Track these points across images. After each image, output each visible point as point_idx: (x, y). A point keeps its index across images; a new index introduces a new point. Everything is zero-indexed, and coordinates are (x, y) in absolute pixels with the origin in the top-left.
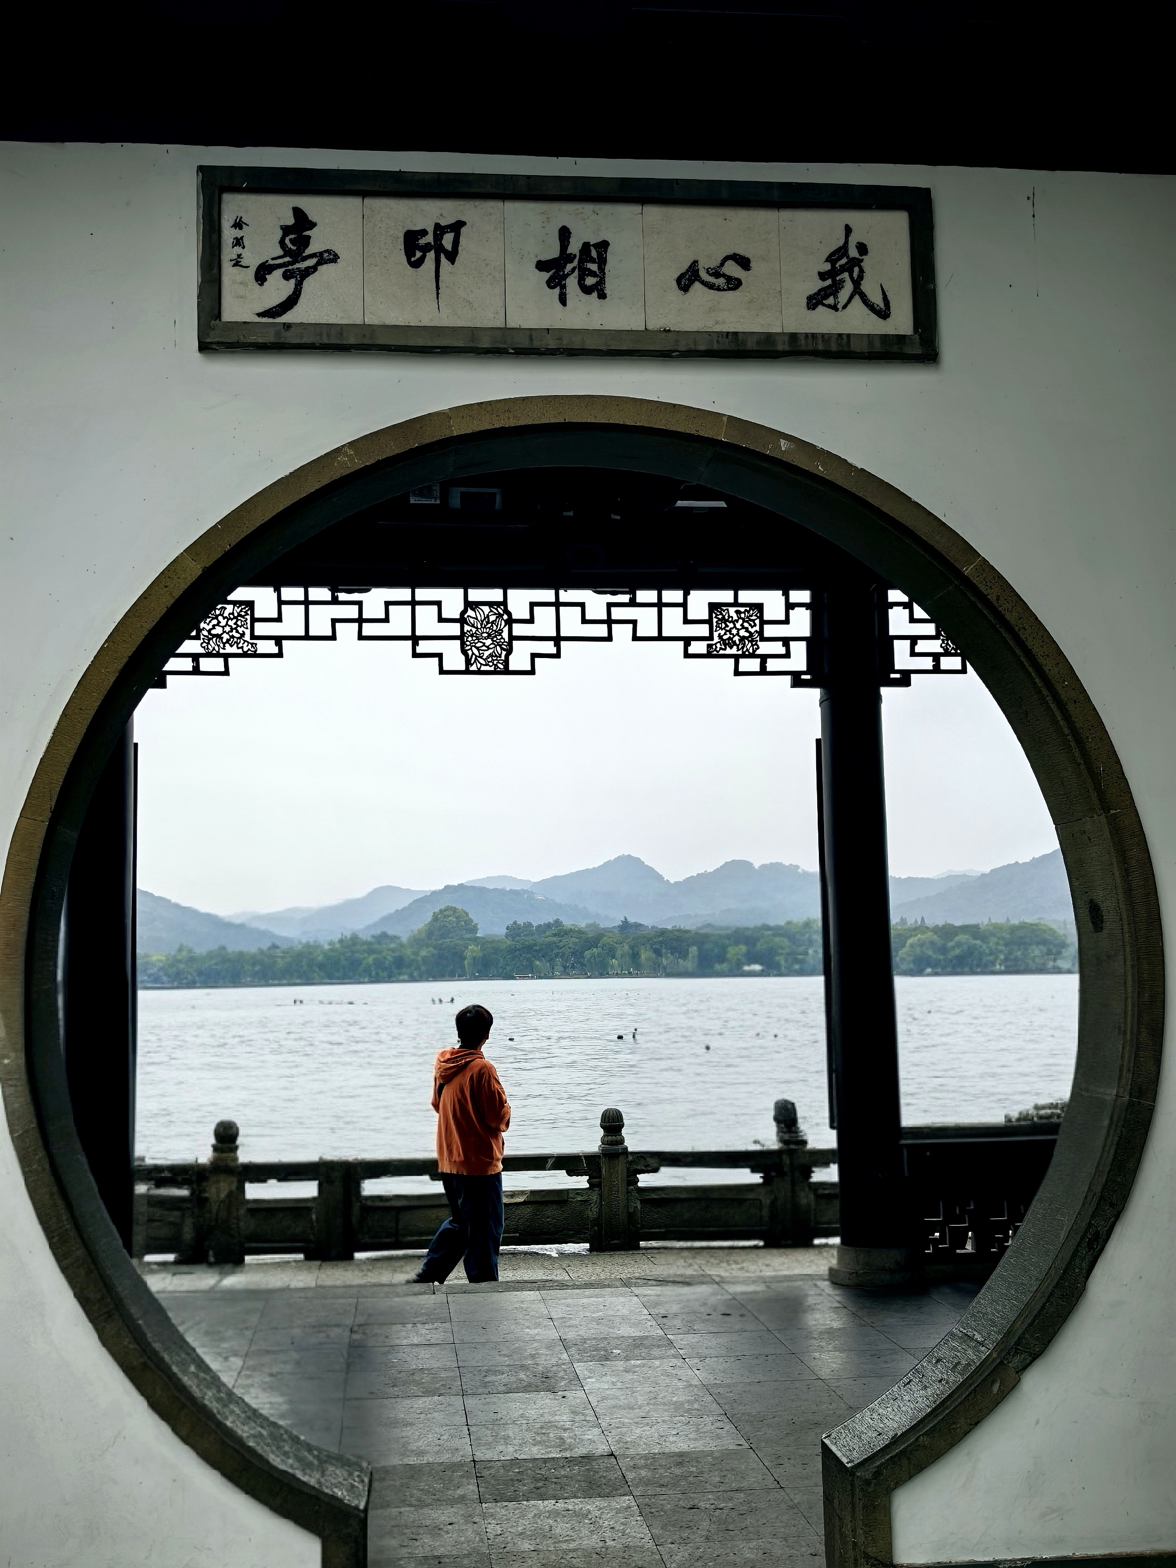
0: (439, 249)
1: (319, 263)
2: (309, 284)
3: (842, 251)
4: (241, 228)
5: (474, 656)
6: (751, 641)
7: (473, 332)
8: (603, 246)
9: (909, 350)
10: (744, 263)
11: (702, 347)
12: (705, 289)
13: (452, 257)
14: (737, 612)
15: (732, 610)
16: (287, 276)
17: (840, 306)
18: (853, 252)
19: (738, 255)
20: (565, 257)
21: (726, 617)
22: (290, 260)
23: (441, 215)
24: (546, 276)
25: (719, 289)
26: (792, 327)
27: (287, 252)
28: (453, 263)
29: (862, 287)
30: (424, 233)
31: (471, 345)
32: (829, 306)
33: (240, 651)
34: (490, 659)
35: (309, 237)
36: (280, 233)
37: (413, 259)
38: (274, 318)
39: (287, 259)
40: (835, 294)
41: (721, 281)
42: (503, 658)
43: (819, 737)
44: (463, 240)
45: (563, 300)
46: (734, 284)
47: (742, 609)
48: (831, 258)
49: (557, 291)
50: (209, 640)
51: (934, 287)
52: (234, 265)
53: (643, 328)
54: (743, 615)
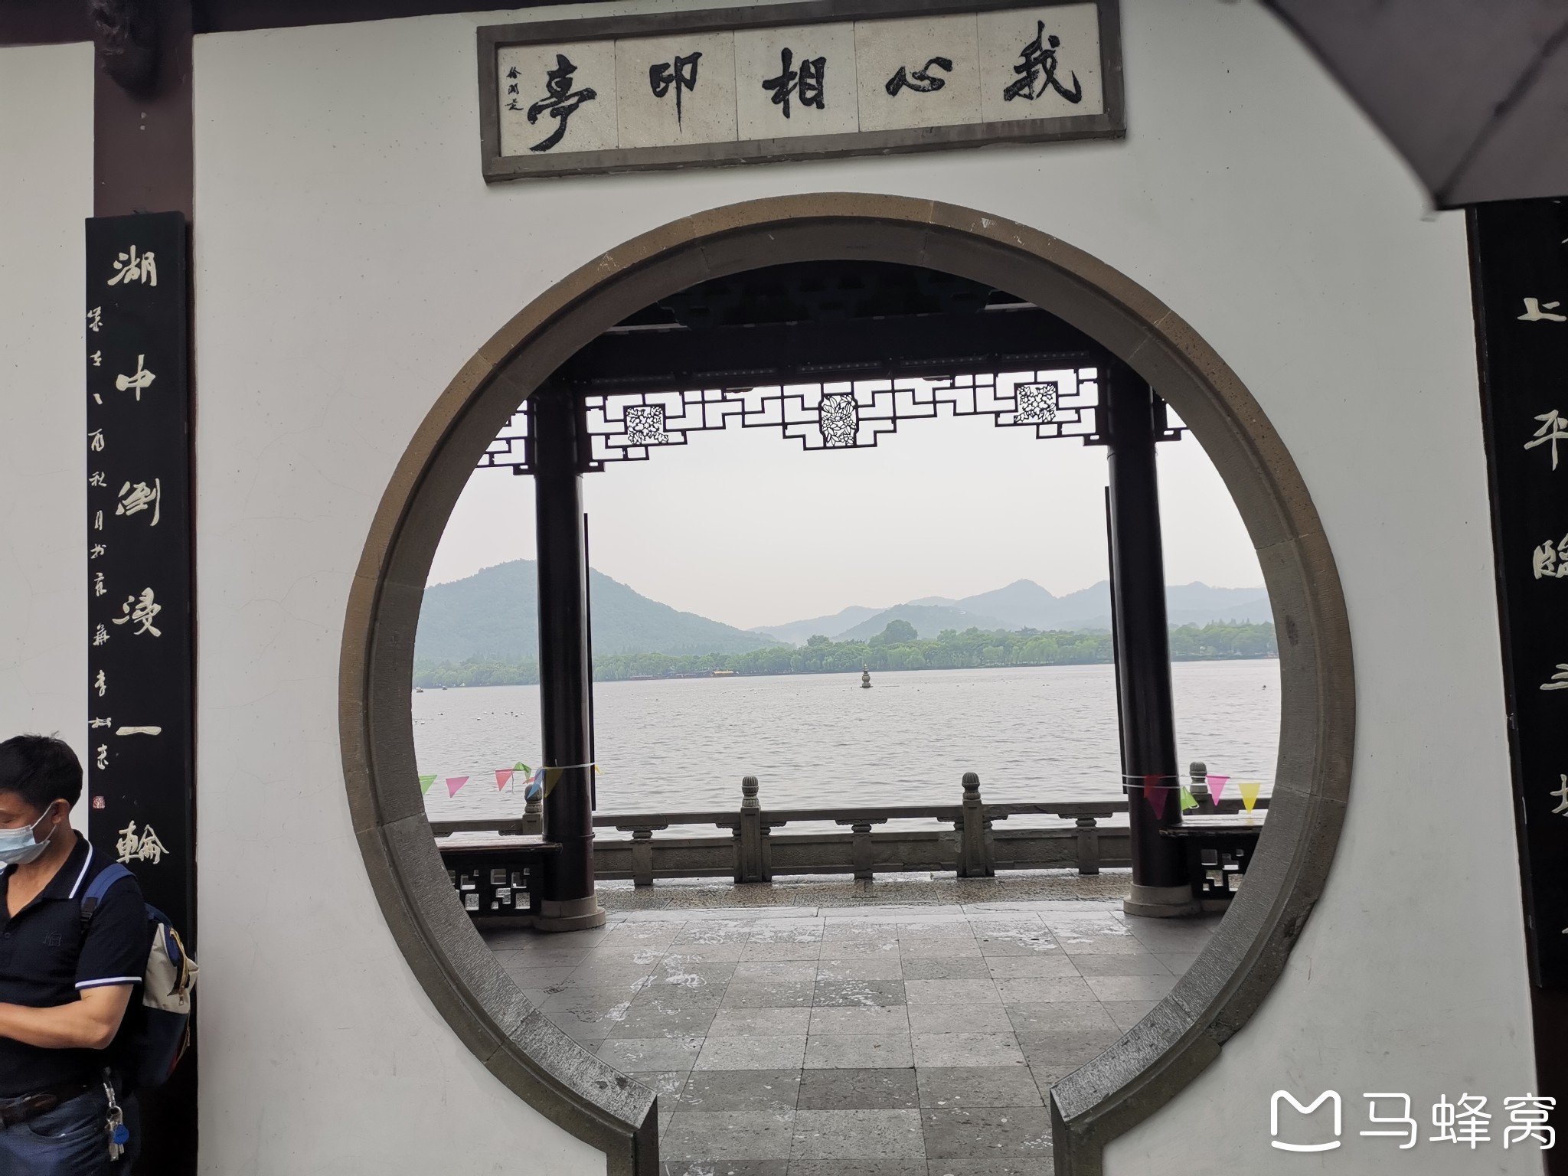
0: (679, 78)
1: (580, 101)
2: (573, 119)
3: (1036, 45)
4: (515, 77)
5: (830, 436)
6: (1050, 411)
7: (708, 147)
8: (820, 62)
9: (1098, 128)
10: (946, 65)
11: (909, 142)
12: (913, 91)
13: (691, 84)
14: (1038, 389)
15: (1033, 388)
16: (553, 115)
17: (1034, 95)
18: (1046, 45)
19: (941, 58)
20: (788, 75)
21: (1028, 394)
22: (556, 100)
23: (681, 49)
24: (772, 93)
25: (924, 90)
26: (992, 116)
27: (553, 93)
28: (691, 89)
29: (1054, 76)
30: (666, 66)
31: (708, 159)
32: (1025, 96)
33: (656, 442)
34: (842, 437)
35: (571, 79)
36: (547, 78)
37: (658, 90)
38: (544, 150)
39: (553, 100)
40: (1030, 85)
41: (926, 83)
42: (852, 435)
43: (1108, 485)
44: (699, 69)
45: (786, 113)
46: (937, 84)
47: (1041, 386)
48: (1025, 53)
49: (781, 105)
50: (634, 434)
51: (1122, 69)
52: (511, 109)
53: (857, 131)
54: (1041, 391)
